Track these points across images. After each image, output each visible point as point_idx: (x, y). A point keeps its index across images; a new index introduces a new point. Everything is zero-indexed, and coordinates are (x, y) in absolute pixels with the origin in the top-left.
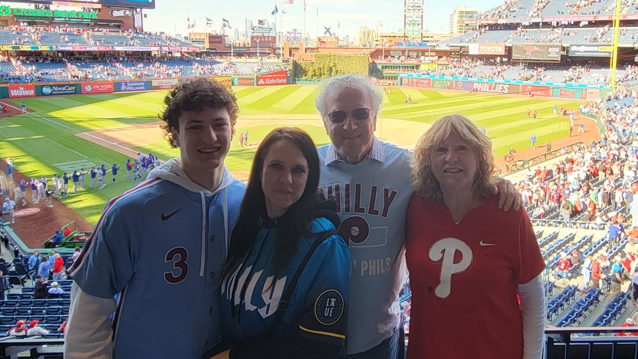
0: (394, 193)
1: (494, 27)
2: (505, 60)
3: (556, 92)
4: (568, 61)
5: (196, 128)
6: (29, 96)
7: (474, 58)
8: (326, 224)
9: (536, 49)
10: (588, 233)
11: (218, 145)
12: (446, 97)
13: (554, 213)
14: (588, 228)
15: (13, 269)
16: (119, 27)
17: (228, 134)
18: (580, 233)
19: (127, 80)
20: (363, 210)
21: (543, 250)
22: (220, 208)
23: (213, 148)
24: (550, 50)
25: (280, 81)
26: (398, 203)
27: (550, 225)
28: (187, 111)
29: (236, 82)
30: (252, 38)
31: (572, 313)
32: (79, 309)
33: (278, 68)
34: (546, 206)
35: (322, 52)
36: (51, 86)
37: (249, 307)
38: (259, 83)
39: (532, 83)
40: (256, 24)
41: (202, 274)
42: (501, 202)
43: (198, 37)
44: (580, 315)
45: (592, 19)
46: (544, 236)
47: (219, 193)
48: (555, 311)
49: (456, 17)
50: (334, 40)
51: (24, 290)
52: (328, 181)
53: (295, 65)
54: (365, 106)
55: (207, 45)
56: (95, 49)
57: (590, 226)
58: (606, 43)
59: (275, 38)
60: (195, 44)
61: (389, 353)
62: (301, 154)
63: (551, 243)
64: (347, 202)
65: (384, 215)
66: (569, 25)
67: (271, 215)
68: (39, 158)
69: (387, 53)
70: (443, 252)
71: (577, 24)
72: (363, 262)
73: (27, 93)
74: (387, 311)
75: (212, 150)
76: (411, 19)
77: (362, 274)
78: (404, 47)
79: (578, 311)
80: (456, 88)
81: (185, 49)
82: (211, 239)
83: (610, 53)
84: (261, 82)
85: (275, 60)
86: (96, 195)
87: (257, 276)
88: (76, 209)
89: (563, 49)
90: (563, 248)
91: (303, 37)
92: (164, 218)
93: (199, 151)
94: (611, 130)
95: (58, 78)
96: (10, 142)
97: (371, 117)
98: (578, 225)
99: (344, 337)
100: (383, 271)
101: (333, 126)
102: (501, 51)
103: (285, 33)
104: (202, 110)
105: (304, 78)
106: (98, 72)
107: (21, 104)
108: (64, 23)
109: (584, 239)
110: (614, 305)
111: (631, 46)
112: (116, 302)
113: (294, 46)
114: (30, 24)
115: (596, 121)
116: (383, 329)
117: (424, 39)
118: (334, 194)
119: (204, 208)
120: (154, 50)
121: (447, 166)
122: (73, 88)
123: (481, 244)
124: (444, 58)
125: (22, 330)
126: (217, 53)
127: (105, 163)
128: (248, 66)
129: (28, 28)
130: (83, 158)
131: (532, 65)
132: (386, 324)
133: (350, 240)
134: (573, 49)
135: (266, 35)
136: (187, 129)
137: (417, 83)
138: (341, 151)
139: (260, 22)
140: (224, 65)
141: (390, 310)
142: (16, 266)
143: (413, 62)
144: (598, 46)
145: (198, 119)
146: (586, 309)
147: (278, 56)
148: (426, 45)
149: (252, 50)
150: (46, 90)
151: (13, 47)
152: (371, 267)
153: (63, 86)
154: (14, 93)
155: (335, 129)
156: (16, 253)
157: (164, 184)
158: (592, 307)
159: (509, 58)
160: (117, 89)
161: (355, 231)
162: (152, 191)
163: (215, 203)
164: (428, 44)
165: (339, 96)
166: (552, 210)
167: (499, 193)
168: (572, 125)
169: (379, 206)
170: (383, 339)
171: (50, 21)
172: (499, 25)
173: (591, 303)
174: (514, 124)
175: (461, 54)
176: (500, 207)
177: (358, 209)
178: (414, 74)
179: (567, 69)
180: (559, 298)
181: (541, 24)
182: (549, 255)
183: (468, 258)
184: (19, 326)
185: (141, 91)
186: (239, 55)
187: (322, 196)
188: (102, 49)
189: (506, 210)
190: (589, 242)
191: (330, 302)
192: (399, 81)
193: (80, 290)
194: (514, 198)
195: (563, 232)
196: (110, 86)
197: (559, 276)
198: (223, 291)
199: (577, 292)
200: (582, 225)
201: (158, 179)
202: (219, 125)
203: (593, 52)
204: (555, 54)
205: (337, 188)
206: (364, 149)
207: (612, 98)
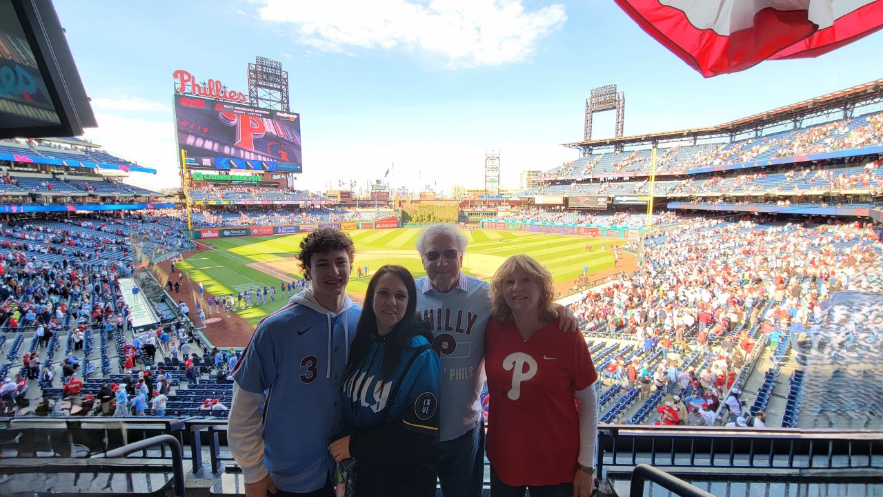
0: (476, 316)
1: (554, 183)
2: (563, 208)
3: (604, 233)
4: (613, 208)
5: (324, 265)
6: (214, 237)
7: (539, 206)
8: (423, 341)
9: (587, 199)
10: (630, 343)
11: (340, 278)
12: (516, 237)
13: (603, 327)
14: (630, 339)
15: (203, 361)
16: (277, 187)
17: (348, 269)
18: (624, 343)
19: (283, 225)
20: (451, 329)
21: (593, 356)
22: (342, 326)
23: (337, 280)
24: (599, 200)
25: (392, 226)
26: (478, 323)
27: (599, 336)
28: (317, 252)
29: (360, 227)
30: (372, 193)
31: (618, 406)
32: (238, 401)
33: (390, 216)
34: (597, 321)
35: (423, 203)
36: (230, 230)
37: (364, 404)
38: (377, 227)
39: (585, 225)
40: (375, 183)
41: (328, 376)
42: (561, 325)
43: (332, 193)
44: (623, 408)
45: (632, 175)
46: (594, 345)
47: (341, 315)
48: (603, 404)
49: (525, 175)
50: (432, 194)
51: (211, 377)
52: (423, 306)
53: (403, 213)
54: (454, 248)
55: (339, 199)
56: (260, 203)
57: (632, 337)
58: (644, 194)
59: (388, 193)
60: (331, 199)
61: (472, 441)
62: (403, 283)
63: (600, 351)
64: (439, 322)
65: (468, 333)
66: (614, 181)
67: (380, 332)
68: (221, 282)
69: (472, 204)
70: (514, 363)
71: (621, 179)
72: (451, 370)
73: (213, 235)
74: (470, 408)
75: (335, 282)
76: (490, 178)
77: (451, 379)
78: (485, 199)
79: (622, 405)
80: (525, 229)
81: (323, 203)
82: (335, 350)
83: (647, 201)
84: (378, 226)
85: (389, 210)
86: (261, 309)
87: (369, 380)
88: (247, 319)
89: (609, 199)
90: (610, 354)
91: (410, 192)
92: (300, 334)
93: (326, 282)
94: (648, 262)
95: (234, 224)
96: (201, 270)
97: (459, 257)
98: (622, 337)
99: (437, 429)
100: (467, 377)
101: (429, 263)
102: (561, 202)
103: (396, 190)
104: (328, 252)
105: (410, 222)
106: (263, 220)
107: (209, 243)
108: (239, 185)
109: (626, 347)
110: (651, 401)
111: (664, 196)
112: (265, 396)
113: (402, 199)
114: (215, 185)
115: (636, 255)
116: (467, 421)
117: (500, 193)
118: (429, 316)
119: (330, 326)
120: (302, 203)
121: (514, 295)
122: (245, 231)
123: (545, 358)
124: (516, 207)
125: (208, 406)
126: (346, 205)
127: (267, 286)
128: (369, 215)
129: (214, 189)
130: (251, 282)
131: (585, 211)
132: (470, 418)
133: (441, 352)
134: (617, 198)
135: (382, 191)
136: (316, 266)
137: (495, 226)
138: (435, 283)
139: (378, 182)
140: (351, 214)
141: (472, 407)
142: (205, 359)
143: (492, 210)
144: (638, 196)
145: (326, 258)
146: (629, 403)
147: (391, 208)
148: (501, 197)
149: (371, 202)
150: (227, 233)
151: (204, 202)
152: (457, 374)
153: (238, 230)
154: (204, 235)
155: (431, 265)
156: (205, 350)
157: (300, 307)
158: (633, 402)
159: (566, 205)
160: (275, 232)
161: (445, 345)
162: (291, 312)
163: (338, 322)
164: (504, 196)
165: (434, 239)
166: (600, 325)
167: (559, 317)
168: (617, 258)
169: (464, 326)
170: (467, 430)
171: (229, 183)
172: (558, 181)
173: (633, 399)
174: (571, 258)
175: (529, 204)
176: (560, 329)
177: (448, 328)
178: (493, 219)
179: (613, 215)
180: (607, 394)
181: (591, 180)
182: (599, 360)
183: (534, 369)
184: (207, 403)
185: (291, 234)
186: (363, 206)
187: (420, 318)
188: (265, 203)
189: (565, 330)
190: (631, 350)
191: (426, 402)
192: (481, 225)
193: (238, 386)
194: (572, 322)
195: (610, 342)
196: (270, 230)
197: (606, 376)
198: (344, 390)
199: (621, 390)
200: (625, 337)
201: (296, 303)
202: (341, 262)
203: (634, 201)
204: (602, 203)
205: (432, 311)
206: (453, 281)
207: (649, 237)
